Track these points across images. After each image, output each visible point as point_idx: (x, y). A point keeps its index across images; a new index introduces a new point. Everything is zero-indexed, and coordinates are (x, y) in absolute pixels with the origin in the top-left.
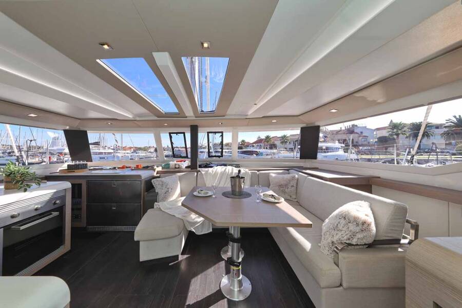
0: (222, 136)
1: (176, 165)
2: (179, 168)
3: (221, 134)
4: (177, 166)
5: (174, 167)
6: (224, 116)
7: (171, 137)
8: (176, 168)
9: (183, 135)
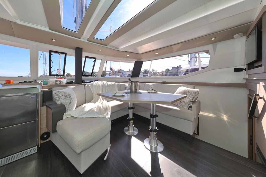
0: (95, 61)
1: (56, 81)
2: (60, 84)
3: (94, 59)
4: (58, 82)
5: (54, 83)
6: (106, 45)
7: (51, 55)
8: (56, 84)
9: (64, 55)
